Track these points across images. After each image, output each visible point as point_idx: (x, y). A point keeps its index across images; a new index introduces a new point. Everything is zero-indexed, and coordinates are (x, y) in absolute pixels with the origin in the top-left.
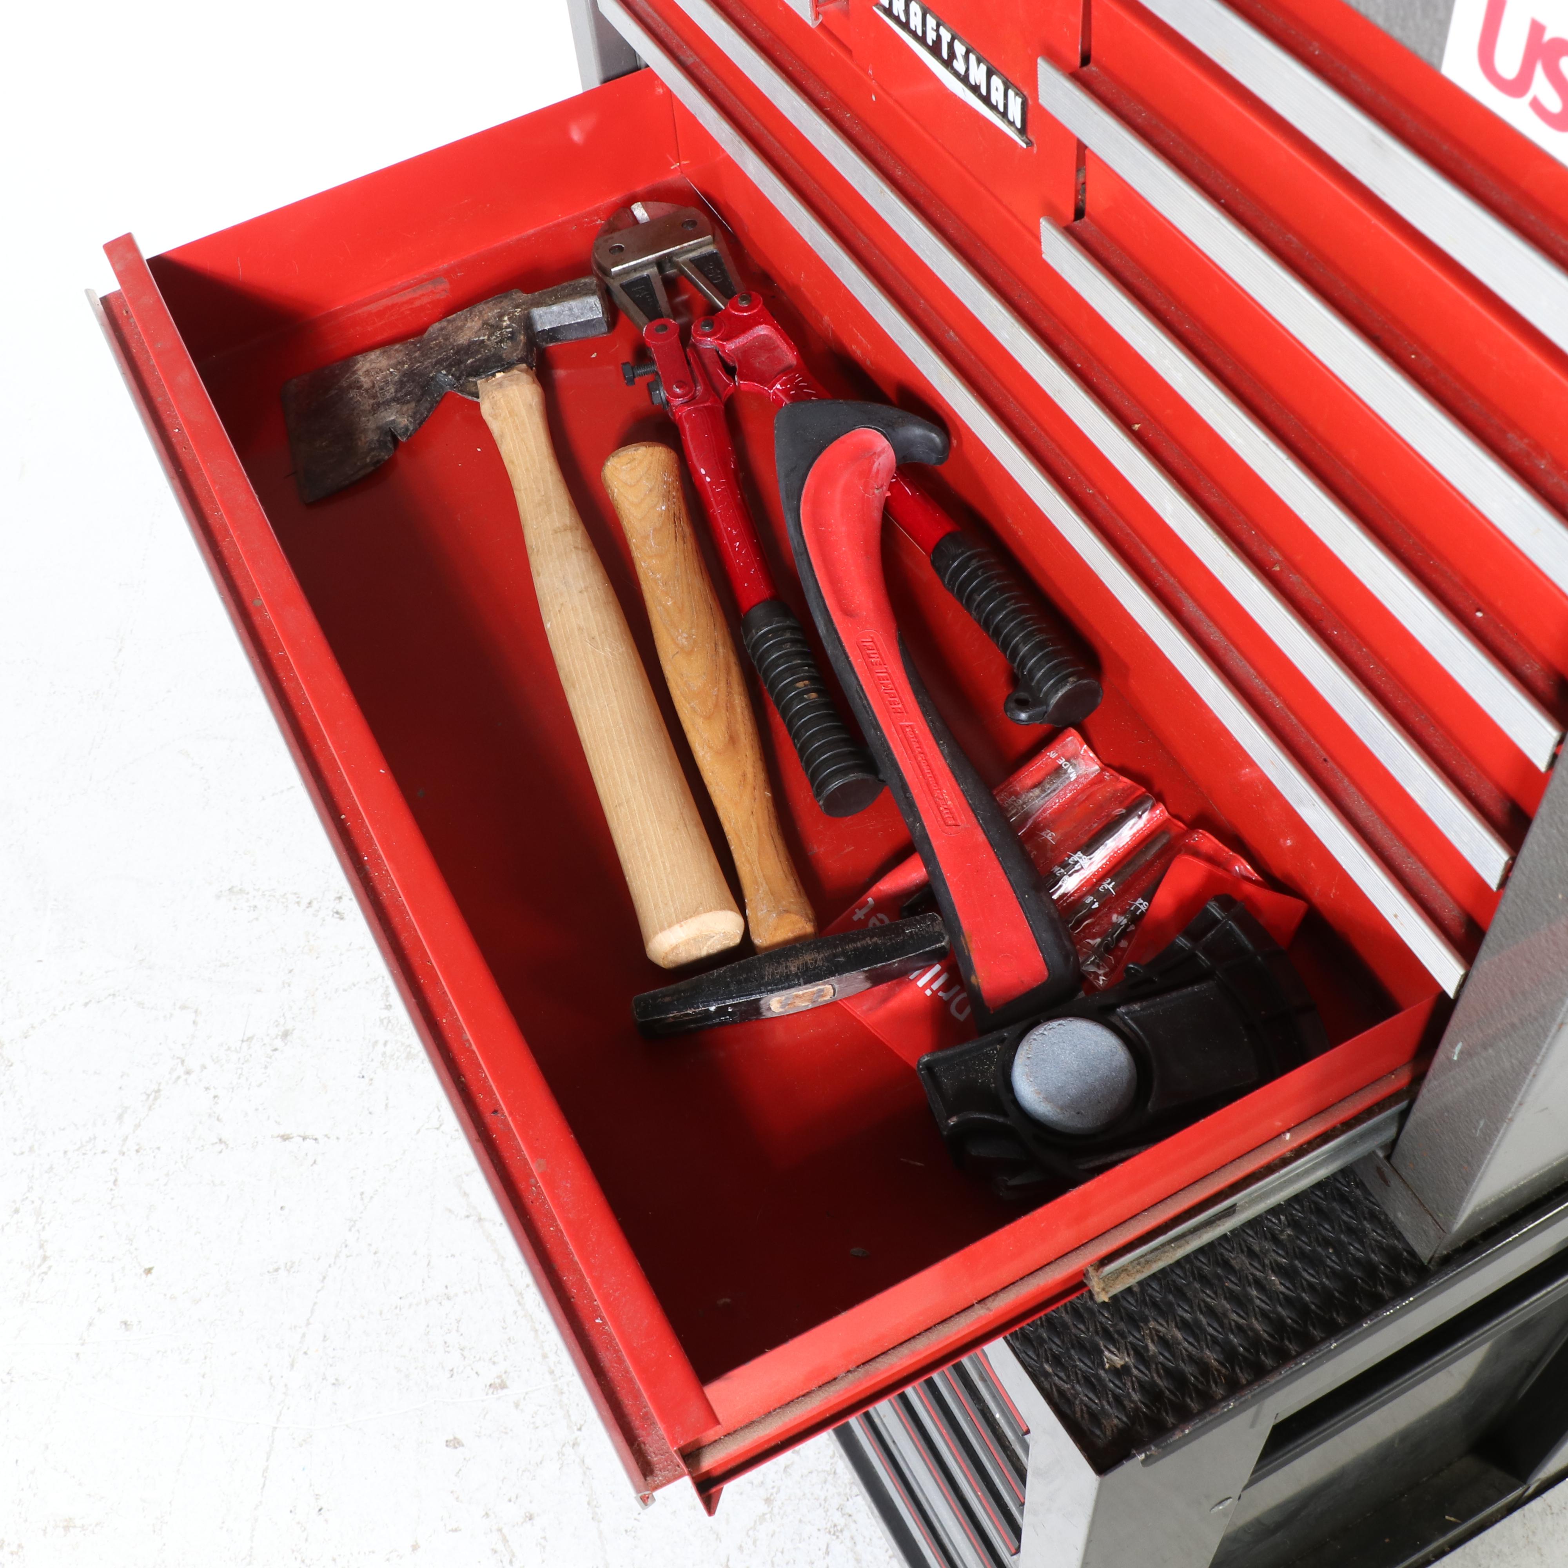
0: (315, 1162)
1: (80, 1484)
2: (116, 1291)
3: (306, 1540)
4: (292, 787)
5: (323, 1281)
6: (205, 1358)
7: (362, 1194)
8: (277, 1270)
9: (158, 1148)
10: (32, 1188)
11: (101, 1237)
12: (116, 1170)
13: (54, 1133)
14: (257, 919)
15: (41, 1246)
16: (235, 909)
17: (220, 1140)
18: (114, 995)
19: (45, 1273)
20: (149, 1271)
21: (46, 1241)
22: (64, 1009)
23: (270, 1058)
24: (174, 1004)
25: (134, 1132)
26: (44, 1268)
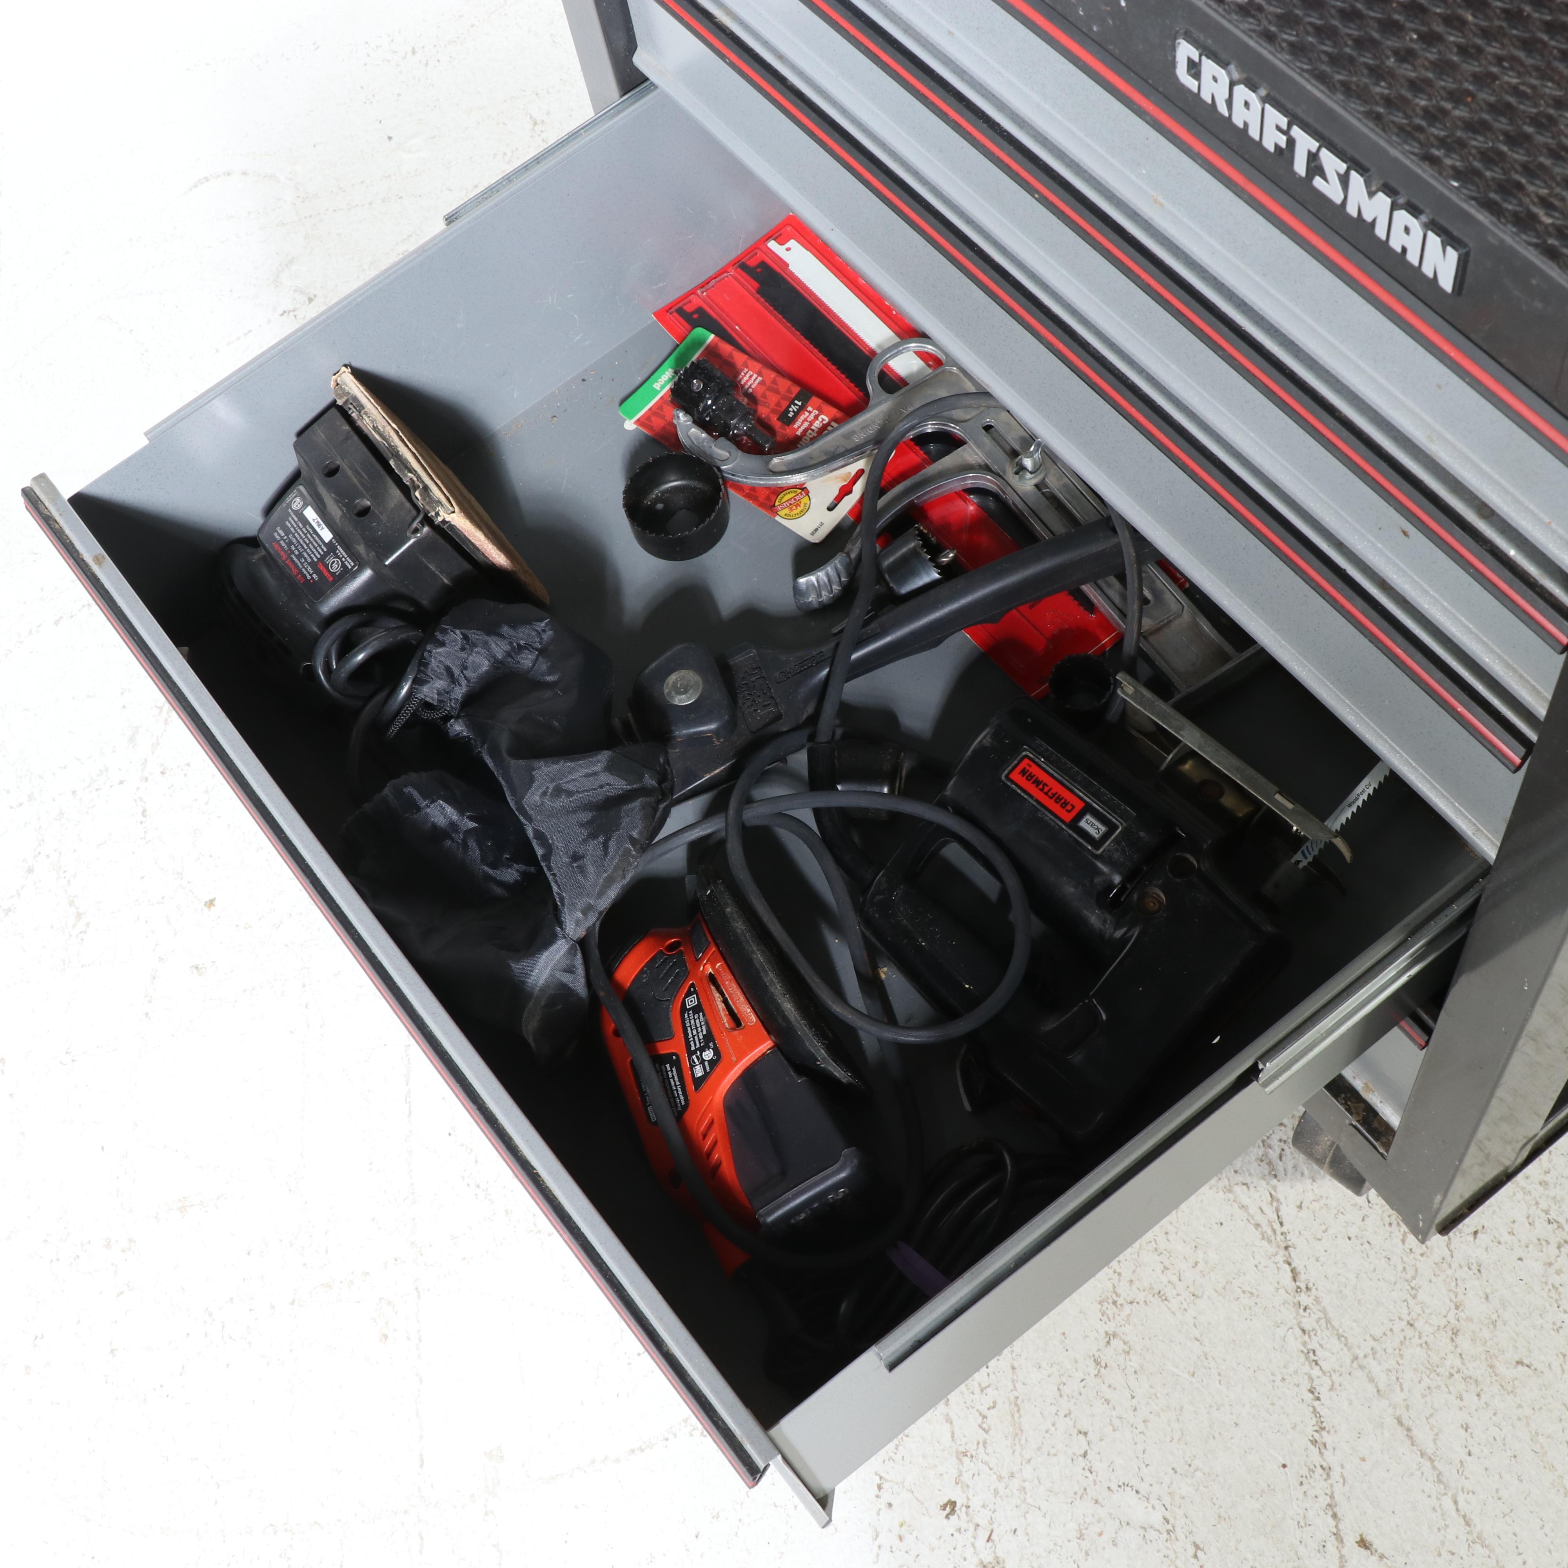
2: (175, 935)
3: (476, 1162)
4: (250, 331)
6: (304, 986)
9: (188, 765)
10: (43, 840)
12: (141, 799)
13: (54, 774)
15: (71, 903)
19: (84, 932)
20: (211, 903)
21: (75, 896)
22: (30, 633)
25: (153, 753)
26: (80, 927)
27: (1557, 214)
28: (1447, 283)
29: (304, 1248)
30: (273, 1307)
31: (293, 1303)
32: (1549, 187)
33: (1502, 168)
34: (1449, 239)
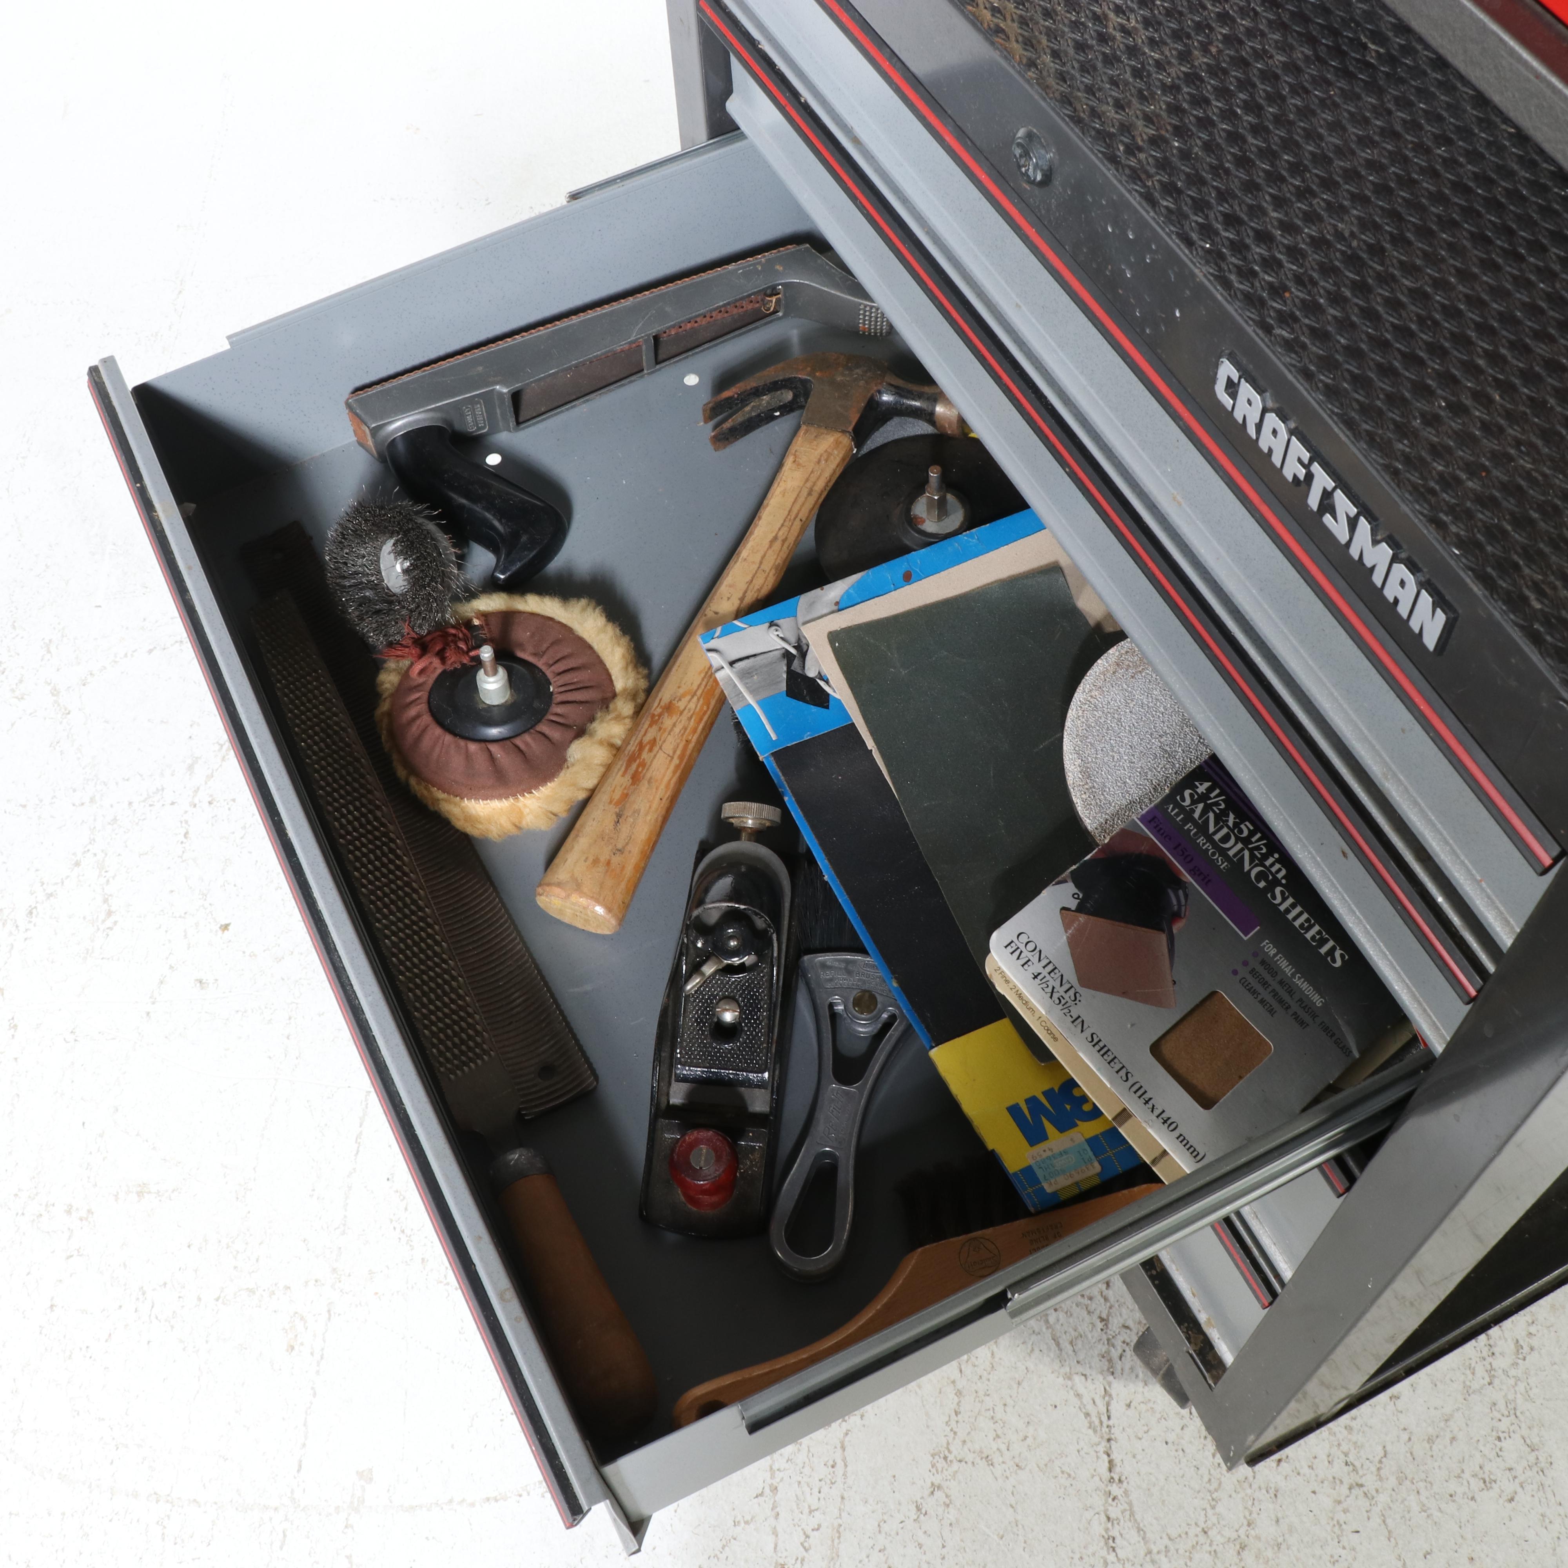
1: (154, 1148)
2: (189, 948)
3: (406, 1209)
6: (290, 1018)
9: (234, 800)
10: (94, 840)
12: (186, 822)
13: (117, 783)
15: (106, 901)
19: (111, 929)
20: (225, 927)
21: (111, 895)
22: (126, 655)
25: (206, 783)
26: (109, 923)
27: (1546, 602)
28: (1430, 641)
29: (238, 1252)
30: (199, 1299)
31: (217, 1300)
32: (1545, 575)
33: (1503, 547)
34: (1440, 601)
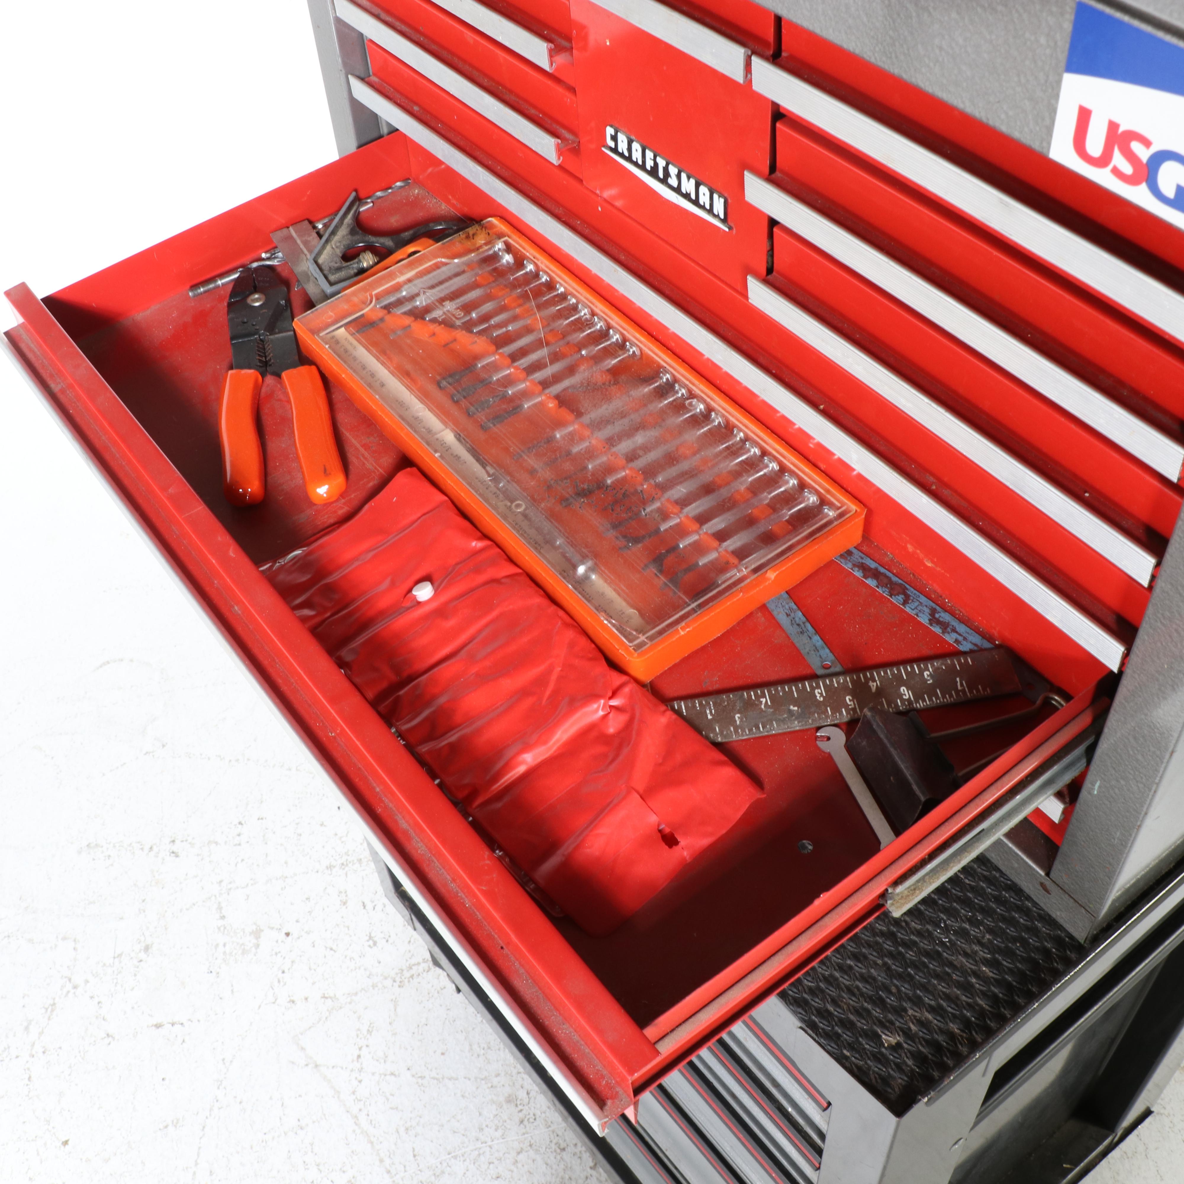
0: (184, 1041)
2: (41, 1163)
4: (125, 764)
5: (203, 1130)
7: (223, 1060)
8: (166, 1127)
9: (60, 1048)
11: (24, 1122)
12: (29, 1069)
14: (112, 865)
16: (94, 859)
17: (108, 1035)
18: (9, 936)
23: (138, 967)
24: (57, 937)
25: (39, 1038)
